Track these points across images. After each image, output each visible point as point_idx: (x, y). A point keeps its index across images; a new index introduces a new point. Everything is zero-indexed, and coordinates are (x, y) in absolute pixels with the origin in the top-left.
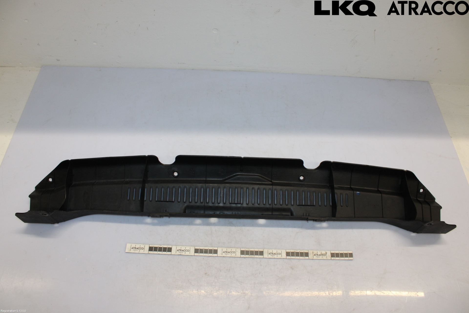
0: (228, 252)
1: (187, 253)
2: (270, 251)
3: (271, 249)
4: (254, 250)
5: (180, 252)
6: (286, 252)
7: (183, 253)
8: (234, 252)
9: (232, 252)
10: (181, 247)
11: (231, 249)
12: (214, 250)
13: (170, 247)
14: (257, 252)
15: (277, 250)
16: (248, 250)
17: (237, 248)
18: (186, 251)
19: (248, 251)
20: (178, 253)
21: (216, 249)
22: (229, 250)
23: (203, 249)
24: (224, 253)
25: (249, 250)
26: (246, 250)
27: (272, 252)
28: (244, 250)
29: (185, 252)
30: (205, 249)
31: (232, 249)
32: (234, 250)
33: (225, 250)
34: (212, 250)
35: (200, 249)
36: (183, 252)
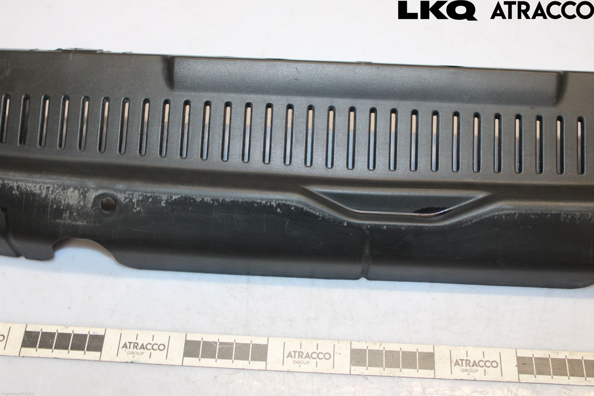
0: (304, 356)
1: (158, 357)
2: (459, 354)
3: (460, 346)
4: (398, 349)
5: (132, 353)
6: (519, 359)
7: (144, 357)
8: (327, 356)
9: (319, 356)
10: (136, 332)
11: (315, 342)
12: (256, 346)
13: (99, 332)
14: (412, 354)
15: (484, 349)
16: (376, 347)
17: (338, 340)
18: (156, 347)
19: (379, 352)
20: (124, 356)
21: (262, 341)
22: (309, 347)
23: (216, 343)
24: (290, 358)
25: (381, 348)
26: (372, 347)
27: (465, 358)
28: (365, 348)
29: (149, 351)
30: (221, 343)
31: (319, 342)
32: (326, 347)
33: (293, 346)
34: (247, 345)
35: (205, 343)
36: (142, 353)
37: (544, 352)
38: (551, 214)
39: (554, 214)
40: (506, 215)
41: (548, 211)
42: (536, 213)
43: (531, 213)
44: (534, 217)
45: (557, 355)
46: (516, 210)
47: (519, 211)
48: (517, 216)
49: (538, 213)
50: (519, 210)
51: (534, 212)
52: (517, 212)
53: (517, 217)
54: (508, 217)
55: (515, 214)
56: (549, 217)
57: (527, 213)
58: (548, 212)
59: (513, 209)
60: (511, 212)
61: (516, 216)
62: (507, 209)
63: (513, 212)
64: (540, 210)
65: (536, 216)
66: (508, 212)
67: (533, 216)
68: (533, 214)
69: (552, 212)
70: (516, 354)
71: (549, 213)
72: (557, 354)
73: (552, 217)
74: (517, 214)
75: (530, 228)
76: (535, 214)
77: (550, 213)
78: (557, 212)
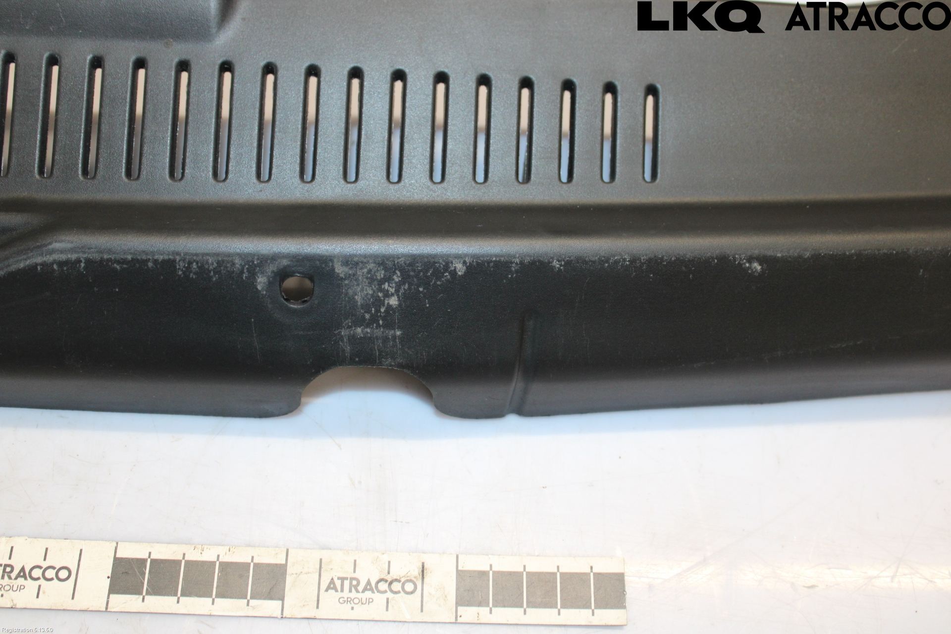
37: (174, 547)
38: (155, 262)
39: (161, 262)
40: (61, 264)
41: (147, 254)
42: (122, 259)
43: (111, 258)
44: (121, 267)
45: (201, 553)
46: (79, 253)
47: (85, 256)
48: (83, 265)
49: (127, 258)
50: (84, 253)
51: (118, 257)
52: (83, 256)
53: (86, 268)
54: (65, 268)
55: (78, 261)
56: (152, 267)
57: (102, 260)
58: (148, 257)
59: (72, 250)
60: (69, 256)
61: (80, 266)
62: (58, 250)
63: (74, 257)
64: (131, 253)
65: (125, 266)
66: (63, 257)
67: (117, 264)
68: (118, 262)
69: (156, 257)
70: (116, 552)
71: (149, 259)
72: (200, 551)
73: (158, 266)
74: (83, 261)
75: (117, 290)
76: (122, 261)
77: (153, 259)
78: (166, 257)
